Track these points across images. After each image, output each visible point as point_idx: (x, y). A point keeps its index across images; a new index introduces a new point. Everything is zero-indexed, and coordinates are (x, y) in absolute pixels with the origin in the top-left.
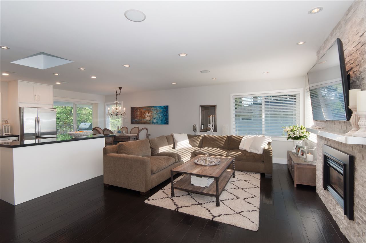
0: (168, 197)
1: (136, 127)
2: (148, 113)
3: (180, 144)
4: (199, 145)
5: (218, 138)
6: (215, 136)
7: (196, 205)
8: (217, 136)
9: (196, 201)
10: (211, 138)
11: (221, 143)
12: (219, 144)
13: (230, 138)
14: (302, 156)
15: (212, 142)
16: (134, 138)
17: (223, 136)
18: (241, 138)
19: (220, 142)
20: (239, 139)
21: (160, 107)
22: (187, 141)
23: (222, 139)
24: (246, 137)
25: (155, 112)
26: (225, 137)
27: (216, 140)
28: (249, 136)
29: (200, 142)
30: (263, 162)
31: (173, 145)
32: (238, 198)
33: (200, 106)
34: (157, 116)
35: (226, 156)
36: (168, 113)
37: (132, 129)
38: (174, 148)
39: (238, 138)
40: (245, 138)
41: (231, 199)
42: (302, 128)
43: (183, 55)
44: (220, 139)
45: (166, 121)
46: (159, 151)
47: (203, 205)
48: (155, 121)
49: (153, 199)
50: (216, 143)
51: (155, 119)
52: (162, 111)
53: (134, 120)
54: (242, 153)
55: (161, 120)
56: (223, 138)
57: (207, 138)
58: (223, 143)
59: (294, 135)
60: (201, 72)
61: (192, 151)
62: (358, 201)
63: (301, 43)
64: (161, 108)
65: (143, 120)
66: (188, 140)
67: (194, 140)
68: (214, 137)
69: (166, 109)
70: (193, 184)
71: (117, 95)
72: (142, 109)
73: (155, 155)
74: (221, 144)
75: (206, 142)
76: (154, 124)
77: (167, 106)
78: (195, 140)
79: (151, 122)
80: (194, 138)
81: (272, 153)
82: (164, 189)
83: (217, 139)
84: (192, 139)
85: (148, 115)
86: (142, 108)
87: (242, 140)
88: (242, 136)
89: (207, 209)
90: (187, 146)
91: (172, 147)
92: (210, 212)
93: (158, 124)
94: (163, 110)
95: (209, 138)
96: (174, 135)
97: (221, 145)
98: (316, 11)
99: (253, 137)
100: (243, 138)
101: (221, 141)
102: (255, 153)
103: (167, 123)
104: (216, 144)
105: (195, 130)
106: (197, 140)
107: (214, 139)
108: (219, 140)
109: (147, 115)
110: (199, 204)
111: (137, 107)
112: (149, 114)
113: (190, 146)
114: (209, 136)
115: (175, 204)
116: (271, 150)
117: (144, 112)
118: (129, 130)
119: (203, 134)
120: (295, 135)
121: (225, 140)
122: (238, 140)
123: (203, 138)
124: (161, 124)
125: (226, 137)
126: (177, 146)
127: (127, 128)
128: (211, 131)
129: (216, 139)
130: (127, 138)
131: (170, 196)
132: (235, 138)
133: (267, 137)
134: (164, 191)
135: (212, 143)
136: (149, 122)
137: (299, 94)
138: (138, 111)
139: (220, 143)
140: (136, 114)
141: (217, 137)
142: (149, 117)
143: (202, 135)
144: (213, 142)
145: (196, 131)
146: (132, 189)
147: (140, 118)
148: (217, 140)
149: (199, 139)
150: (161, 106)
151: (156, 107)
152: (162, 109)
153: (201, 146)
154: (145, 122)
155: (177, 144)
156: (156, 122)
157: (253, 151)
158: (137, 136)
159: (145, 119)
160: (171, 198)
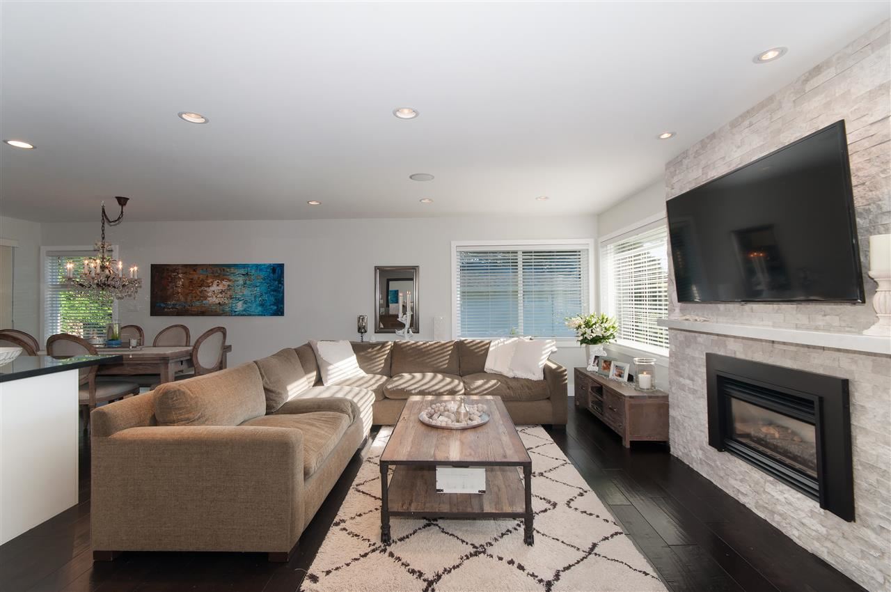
0: (373, 551)
1: (176, 326)
2: (216, 282)
3: (337, 370)
4: (383, 368)
5: (433, 347)
6: (424, 344)
7: (471, 555)
8: (428, 344)
9: (463, 541)
10: (413, 348)
11: (441, 360)
12: (435, 362)
13: (460, 346)
14: (619, 378)
15: (418, 358)
16: (182, 362)
17: (443, 342)
18: (488, 346)
19: (437, 357)
20: (483, 348)
21: (257, 266)
22: (353, 359)
23: (444, 348)
24: (497, 342)
25: (241, 282)
26: (448, 345)
27: (430, 354)
28: (502, 340)
29: (386, 360)
30: (548, 399)
31: (314, 373)
32: (555, 505)
33: (375, 267)
34: (247, 293)
35: (465, 394)
36: (283, 284)
37: (161, 333)
38: (319, 382)
39: (479, 345)
40: (496, 345)
41: (542, 511)
42: (603, 318)
43: (406, 114)
44: (437, 349)
45: (275, 307)
46: (287, 397)
47: (489, 550)
48: (240, 306)
49: (328, 572)
50: (429, 360)
51: (241, 303)
52: (264, 279)
53: (162, 305)
54: (499, 381)
55: (262, 305)
56: (445, 346)
57: (405, 349)
58: (446, 360)
59: (592, 334)
60: (411, 177)
61: (375, 387)
62: (877, 480)
63: (666, 136)
64: (261, 270)
65: (198, 303)
66: (354, 357)
67: (369, 355)
68: (422, 347)
69: (276, 273)
70: (442, 490)
71: (106, 225)
72: (195, 271)
73: (278, 412)
74: (441, 362)
75: (401, 359)
76: (238, 315)
77: (281, 266)
78: (374, 357)
79: (227, 309)
80: (370, 350)
81: (566, 377)
82: (343, 521)
83: (431, 349)
84: (363, 353)
85: (214, 288)
86: (194, 267)
87: (491, 349)
88: (488, 341)
89: (511, 562)
90: (356, 374)
91: (315, 378)
92: (526, 572)
93: (250, 315)
94: (268, 276)
95: (409, 350)
96: (318, 346)
97: (441, 364)
98: (771, 55)
99: (513, 342)
100: (492, 344)
101: (440, 354)
102: (528, 380)
103: (279, 312)
104: (430, 362)
105: (362, 330)
106: (379, 355)
107: (424, 350)
108: (435, 352)
109: (212, 289)
110: (478, 551)
111: (178, 265)
112: (221, 287)
113: (362, 373)
114: (409, 344)
115: (413, 572)
116: (565, 370)
117: (203, 280)
118: (149, 337)
119: (390, 339)
120: (594, 335)
121: (450, 352)
122: (479, 351)
123: (392, 351)
124: (262, 315)
125: (451, 344)
126: (329, 377)
127: (139, 329)
128: (406, 332)
129: (428, 350)
130: (157, 364)
131: (379, 543)
132: (474, 347)
133: (548, 341)
134: (345, 529)
135: (418, 360)
136: (218, 309)
137: (588, 250)
138: (180, 276)
139: (439, 361)
140: (171, 285)
141: (429, 346)
142: (220, 295)
143: (390, 343)
144: (421, 359)
145: (366, 332)
146: (234, 549)
147: (186, 299)
148: (430, 352)
149: (382, 354)
150: (260, 265)
151: (244, 266)
152: (263, 274)
153: (391, 371)
154: (204, 309)
155: (328, 370)
156: (244, 310)
157: (521, 374)
158: (191, 355)
159: (204, 302)
160: (384, 551)
